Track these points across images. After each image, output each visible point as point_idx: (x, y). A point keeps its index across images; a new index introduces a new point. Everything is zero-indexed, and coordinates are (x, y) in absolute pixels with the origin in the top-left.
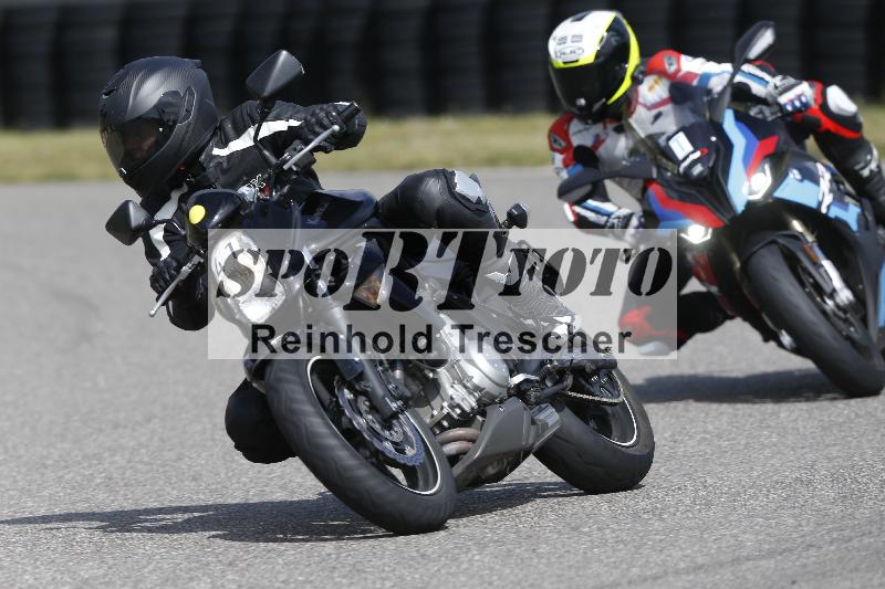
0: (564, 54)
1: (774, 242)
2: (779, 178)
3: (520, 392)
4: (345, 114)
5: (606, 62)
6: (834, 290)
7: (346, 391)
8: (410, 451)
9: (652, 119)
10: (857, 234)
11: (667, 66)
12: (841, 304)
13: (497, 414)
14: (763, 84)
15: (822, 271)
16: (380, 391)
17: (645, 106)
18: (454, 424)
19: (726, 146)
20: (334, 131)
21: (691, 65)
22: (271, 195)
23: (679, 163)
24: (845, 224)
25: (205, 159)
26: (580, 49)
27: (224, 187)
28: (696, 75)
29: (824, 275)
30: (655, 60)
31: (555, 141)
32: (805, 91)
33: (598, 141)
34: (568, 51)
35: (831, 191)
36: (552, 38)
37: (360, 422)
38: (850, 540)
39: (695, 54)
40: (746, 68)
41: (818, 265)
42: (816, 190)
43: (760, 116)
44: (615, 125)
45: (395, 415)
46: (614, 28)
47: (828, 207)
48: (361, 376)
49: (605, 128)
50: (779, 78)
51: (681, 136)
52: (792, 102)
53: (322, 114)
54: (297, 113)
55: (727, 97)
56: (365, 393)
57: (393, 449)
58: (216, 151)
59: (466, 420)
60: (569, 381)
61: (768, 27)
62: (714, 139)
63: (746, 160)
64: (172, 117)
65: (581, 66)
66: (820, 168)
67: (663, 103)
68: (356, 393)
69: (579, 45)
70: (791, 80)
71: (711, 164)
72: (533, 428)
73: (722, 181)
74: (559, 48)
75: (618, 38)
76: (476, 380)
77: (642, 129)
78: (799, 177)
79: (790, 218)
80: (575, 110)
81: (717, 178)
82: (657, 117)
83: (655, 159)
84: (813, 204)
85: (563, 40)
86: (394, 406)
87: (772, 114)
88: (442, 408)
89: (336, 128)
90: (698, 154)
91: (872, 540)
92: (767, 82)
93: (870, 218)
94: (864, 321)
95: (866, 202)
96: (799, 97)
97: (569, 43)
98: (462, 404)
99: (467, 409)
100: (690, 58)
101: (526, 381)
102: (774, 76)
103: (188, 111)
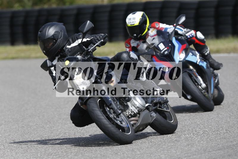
0: (130, 23)
1: (186, 71)
2: (187, 55)
3: (147, 108)
4: (104, 37)
5: (141, 25)
6: (201, 84)
7: (107, 108)
8: (124, 123)
9: (152, 40)
10: (206, 70)
11: (156, 26)
12: (203, 88)
13: (143, 114)
14: (181, 31)
15: (198, 79)
16: (116, 108)
17: (150, 36)
18: (132, 116)
19: (173, 47)
20: (102, 41)
21: (162, 26)
22: (85, 58)
23: (161, 51)
24: (203, 67)
25: (65, 49)
26: (135, 21)
27: (70, 56)
28: (164, 28)
29: (199, 80)
30: (153, 24)
31: (127, 45)
32: (193, 32)
33: (138, 45)
34: (132, 22)
35: (199, 58)
36: (127, 18)
37: (112, 116)
38: (190, 156)
39: (163, 23)
40: (178, 27)
41: (197, 77)
42: (196, 58)
43: (181, 39)
44: (143, 41)
45: (120, 114)
46: (143, 16)
47: (199, 63)
48: (111, 104)
49: (140, 42)
50: (186, 29)
51: (162, 44)
52: (189, 35)
53: (98, 37)
54: (89, 36)
55: (173, 34)
56: (112, 109)
57: (120, 123)
58: (68, 47)
59: (135, 115)
60: (158, 105)
61: (184, 16)
62: (170, 45)
63: (178, 50)
64: (57, 38)
65: (135, 26)
66: (197, 52)
67: (155, 35)
68: (110, 109)
69: (134, 20)
70: (188, 30)
71: (169, 51)
72: (151, 117)
73: (173, 56)
74: (129, 21)
75: (144, 19)
76: (137, 105)
77: (149, 42)
78: (192, 55)
79: (189, 65)
80: (133, 37)
81: (171, 55)
82: (154, 39)
83: (155, 50)
84: (195, 62)
85: (130, 19)
86: (120, 112)
87: (184, 38)
88: (129, 112)
89: (102, 40)
90: (166, 49)
91: (196, 156)
92: (183, 30)
93: (209, 65)
94: (208, 92)
95: (207, 61)
96: (191, 34)
97: (132, 20)
98: (134, 111)
99: (135, 112)
100: (162, 24)
101: (149, 105)
102: (184, 29)
103: (61, 36)
